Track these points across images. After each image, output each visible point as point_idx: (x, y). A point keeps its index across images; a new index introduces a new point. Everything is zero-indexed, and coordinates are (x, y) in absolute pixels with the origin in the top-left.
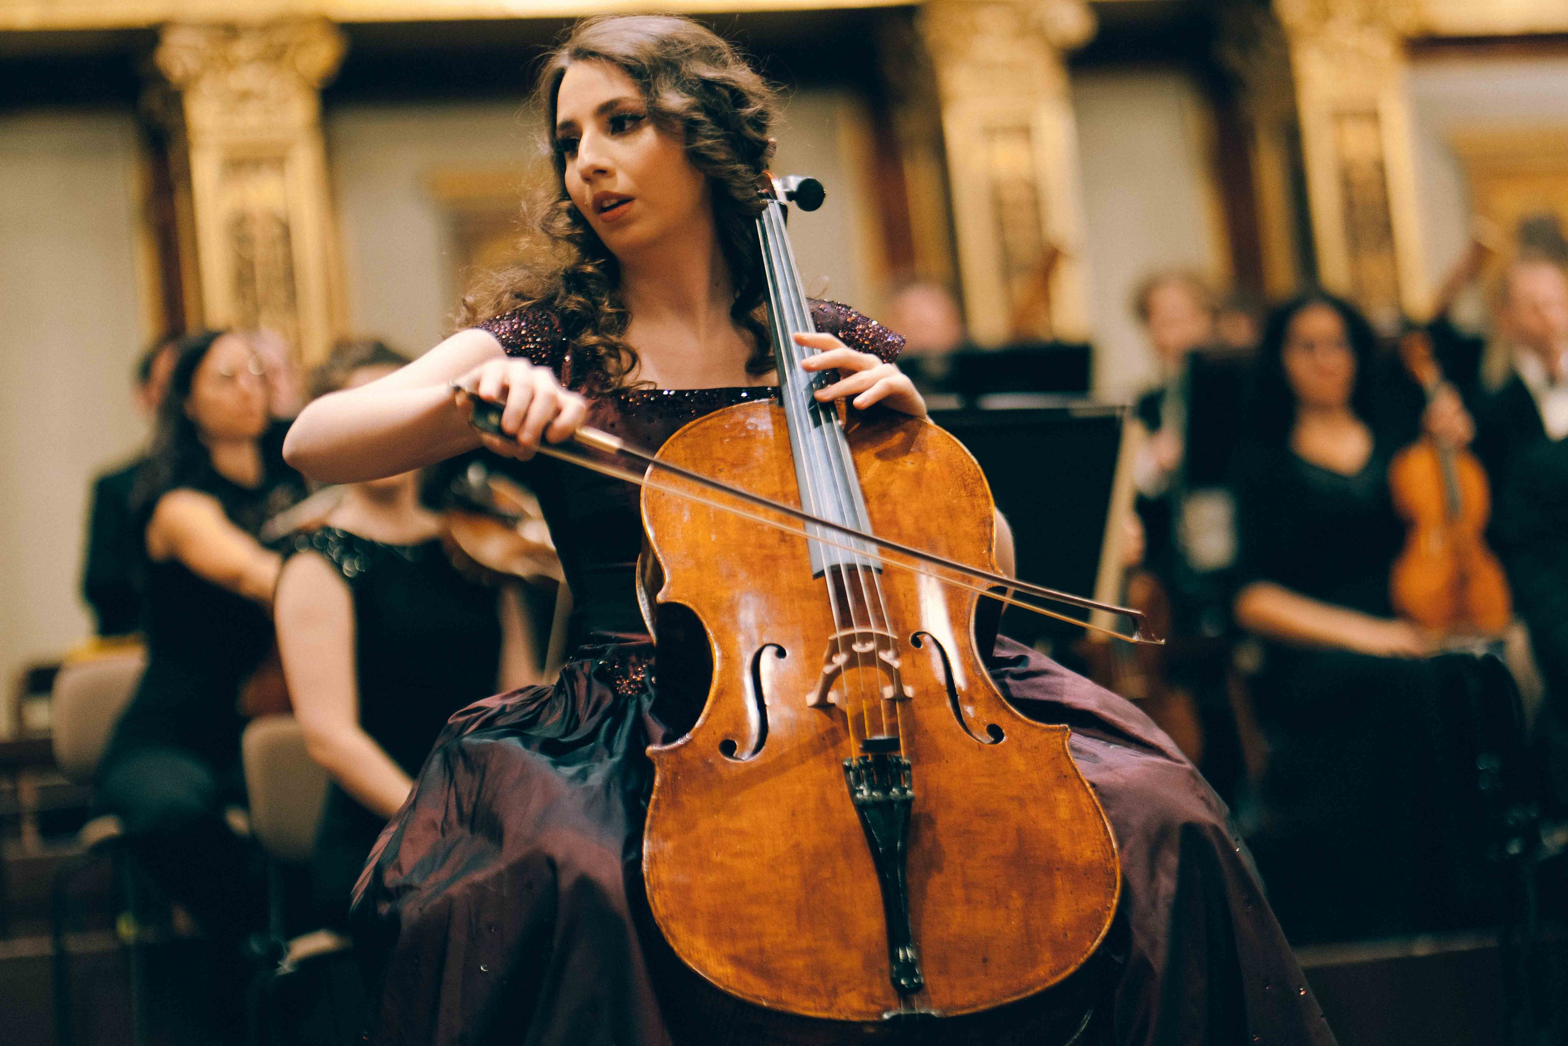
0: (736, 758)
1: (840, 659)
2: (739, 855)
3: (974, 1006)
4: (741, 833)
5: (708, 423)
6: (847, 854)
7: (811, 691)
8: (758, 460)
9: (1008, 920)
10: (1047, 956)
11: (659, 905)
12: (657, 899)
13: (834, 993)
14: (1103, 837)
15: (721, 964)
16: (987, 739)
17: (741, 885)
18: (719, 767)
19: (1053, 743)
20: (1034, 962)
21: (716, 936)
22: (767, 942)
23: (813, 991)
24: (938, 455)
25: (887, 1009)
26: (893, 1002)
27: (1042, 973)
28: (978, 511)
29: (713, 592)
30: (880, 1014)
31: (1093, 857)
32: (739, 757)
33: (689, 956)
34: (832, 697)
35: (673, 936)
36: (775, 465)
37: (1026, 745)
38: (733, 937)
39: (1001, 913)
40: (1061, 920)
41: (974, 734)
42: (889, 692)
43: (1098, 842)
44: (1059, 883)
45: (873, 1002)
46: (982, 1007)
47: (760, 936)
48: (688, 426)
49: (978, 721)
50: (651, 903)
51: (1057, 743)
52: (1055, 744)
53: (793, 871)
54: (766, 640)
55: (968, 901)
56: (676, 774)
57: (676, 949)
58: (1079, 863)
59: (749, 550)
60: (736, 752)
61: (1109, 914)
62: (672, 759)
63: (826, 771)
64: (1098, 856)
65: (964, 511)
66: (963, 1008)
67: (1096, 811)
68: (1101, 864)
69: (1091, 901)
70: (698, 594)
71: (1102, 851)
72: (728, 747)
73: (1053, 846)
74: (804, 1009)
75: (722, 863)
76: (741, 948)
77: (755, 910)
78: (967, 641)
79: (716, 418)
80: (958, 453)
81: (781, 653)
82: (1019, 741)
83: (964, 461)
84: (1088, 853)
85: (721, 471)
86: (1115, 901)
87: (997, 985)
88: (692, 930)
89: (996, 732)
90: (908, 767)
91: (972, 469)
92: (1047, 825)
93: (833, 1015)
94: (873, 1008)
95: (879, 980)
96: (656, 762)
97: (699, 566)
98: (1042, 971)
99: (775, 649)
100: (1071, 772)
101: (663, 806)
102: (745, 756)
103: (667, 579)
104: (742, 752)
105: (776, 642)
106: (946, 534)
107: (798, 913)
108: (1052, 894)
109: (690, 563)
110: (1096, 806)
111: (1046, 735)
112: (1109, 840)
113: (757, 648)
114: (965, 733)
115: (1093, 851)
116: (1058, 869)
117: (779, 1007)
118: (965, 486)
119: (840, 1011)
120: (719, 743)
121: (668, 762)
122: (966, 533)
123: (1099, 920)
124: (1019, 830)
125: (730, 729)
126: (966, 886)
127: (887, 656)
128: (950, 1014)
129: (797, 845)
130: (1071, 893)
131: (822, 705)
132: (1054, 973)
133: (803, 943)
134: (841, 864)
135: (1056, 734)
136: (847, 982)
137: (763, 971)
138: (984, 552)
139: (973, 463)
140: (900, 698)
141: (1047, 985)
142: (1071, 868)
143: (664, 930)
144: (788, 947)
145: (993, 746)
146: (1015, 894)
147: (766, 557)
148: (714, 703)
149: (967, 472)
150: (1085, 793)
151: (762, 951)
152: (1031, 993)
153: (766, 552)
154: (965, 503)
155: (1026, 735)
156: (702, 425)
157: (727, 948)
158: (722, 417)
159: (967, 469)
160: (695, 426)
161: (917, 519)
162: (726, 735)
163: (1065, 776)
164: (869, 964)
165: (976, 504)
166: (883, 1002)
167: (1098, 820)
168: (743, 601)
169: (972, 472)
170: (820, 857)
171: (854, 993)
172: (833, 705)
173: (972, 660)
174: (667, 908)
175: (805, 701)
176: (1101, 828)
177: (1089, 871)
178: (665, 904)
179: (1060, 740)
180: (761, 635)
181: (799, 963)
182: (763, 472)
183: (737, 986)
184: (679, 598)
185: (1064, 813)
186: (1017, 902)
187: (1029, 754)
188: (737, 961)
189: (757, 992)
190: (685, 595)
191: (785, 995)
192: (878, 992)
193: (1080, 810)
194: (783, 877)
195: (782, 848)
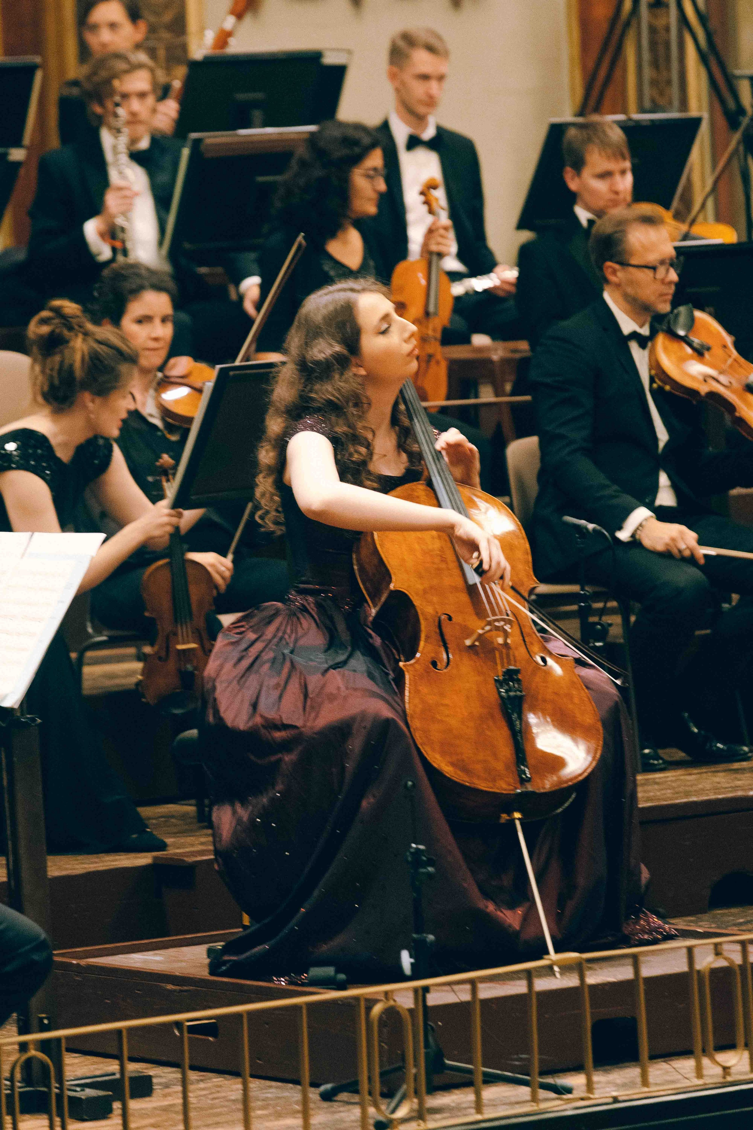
0: (438, 669)
1: (488, 628)
2: (448, 716)
4: (447, 705)
6: (492, 716)
7: (466, 639)
13: (494, 780)
14: (593, 712)
15: (448, 766)
16: (540, 664)
17: (452, 730)
18: (433, 672)
19: (568, 666)
21: (443, 753)
22: (465, 756)
23: (486, 779)
25: (517, 788)
26: (518, 785)
29: (415, 586)
30: (513, 791)
32: (440, 669)
33: (434, 761)
34: (477, 643)
35: (426, 752)
38: (451, 754)
41: (536, 662)
42: (500, 640)
43: (591, 714)
45: (512, 785)
47: (462, 754)
49: (537, 655)
53: (471, 724)
54: (442, 612)
56: (414, 675)
57: (428, 758)
60: (438, 667)
62: (411, 669)
64: (592, 721)
66: (546, 789)
68: (594, 725)
69: (592, 742)
70: (408, 586)
71: (594, 719)
72: (435, 664)
73: (575, 717)
74: (483, 786)
75: (442, 719)
76: (454, 759)
77: (458, 742)
81: (450, 619)
84: (588, 720)
88: (433, 750)
89: (544, 660)
92: (570, 706)
93: (497, 791)
94: (511, 788)
95: (511, 775)
97: (407, 572)
99: (447, 616)
101: (412, 691)
102: (442, 669)
103: (393, 578)
104: (440, 666)
105: (446, 612)
109: (403, 570)
111: (564, 662)
113: (439, 615)
114: (533, 661)
117: (473, 786)
119: (499, 789)
120: (430, 661)
123: (595, 752)
125: (433, 655)
127: (507, 627)
128: (544, 791)
129: (472, 712)
131: (472, 645)
133: (480, 757)
134: (491, 722)
135: (568, 662)
136: (500, 776)
137: (465, 770)
138: (527, 569)
139: (516, 521)
140: (506, 645)
144: (474, 759)
145: (544, 667)
148: (424, 639)
151: (463, 761)
154: (516, 543)
157: (449, 758)
162: (432, 658)
163: (575, 683)
164: (507, 767)
165: (521, 544)
166: (516, 785)
170: (482, 719)
171: (503, 781)
172: (478, 646)
175: (465, 643)
178: (420, 737)
179: (570, 665)
180: (439, 609)
181: (479, 767)
183: (455, 776)
184: (400, 588)
185: (576, 700)
188: (453, 764)
189: (463, 778)
190: (403, 587)
191: (476, 781)
192: (511, 780)
193: (583, 698)
194: (468, 727)
195: (466, 714)
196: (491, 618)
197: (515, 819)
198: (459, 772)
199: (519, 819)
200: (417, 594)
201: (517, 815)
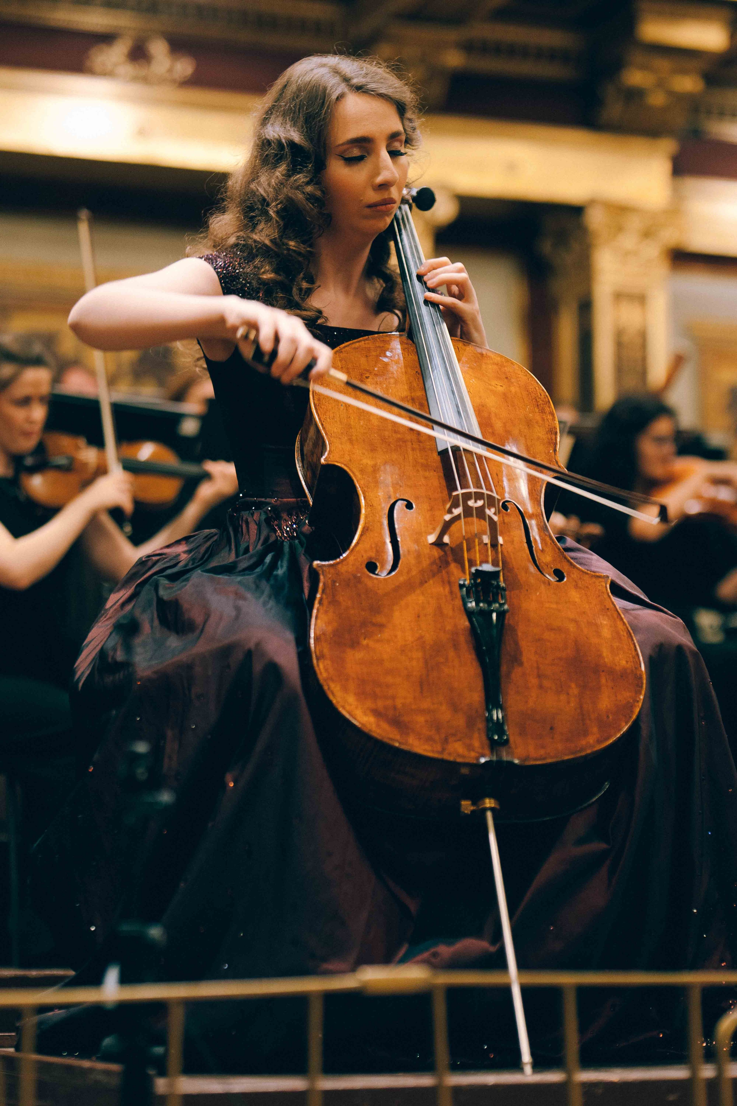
0: (377, 575)
1: (457, 511)
2: (379, 640)
3: (544, 759)
4: (381, 626)
5: (357, 345)
6: (456, 646)
7: (431, 533)
8: (393, 373)
9: (569, 702)
10: (595, 730)
11: (323, 671)
12: (321, 666)
14: (634, 653)
15: (365, 714)
16: (552, 578)
17: (381, 662)
18: (366, 580)
19: (599, 586)
20: (586, 733)
21: (362, 695)
22: (399, 703)
23: (429, 739)
24: (519, 383)
25: (483, 756)
26: (487, 751)
27: (591, 741)
28: (547, 423)
29: (361, 460)
30: (478, 759)
31: (628, 666)
32: (380, 574)
33: (344, 707)
34: (446, 539)
35: (333, 693)
36: (404, 378)
37: (580, 584)
38: (375, 697)
39: (563, 697)
40: (605, 706)
41: (545, 574)
42: (486, 539)
43: (631, 656)
44: (603, 681)
45: (473, 750)
46: (549, 761)
47: (394, 698)
48: (343, 345)
49: (547, 566)
50: (317, 669)
51: (602, 585)
52: (601, 587)
53: (418, 655)
54: (398, 496)
55: (541, 687)
56: (334, 582)
57: (334, 701)
58: (618, 668)
59: (387, 433)
60: (378, 570)
61: (639, 706)
62: (332, 571)
63: (442, 589)
64: (629, 665)
65: (537, 422)
66: (536, 759)
67: (629, 635)
68: (632, 671)
69: (625, 695)
70: (350, 460)
71: (633, 662)
72: (372, 567)
73: (600, 656)
74: (425, 750)
75: (367, 645)
76: (380, 704)
77: (390, 679)
78: (539, 511)
79: (363, 342)
80: (532, 382)
81: (409, 506)
82: (576, 582)
83: (537, 388)
84: (623, 663)
85: (367, 378)
86: (642, 697)
87: (560, 746)
88: (345, 689)
89: (559, 575)
90: (504, 589)
91: (542, 395)
92: (594, 640)
93: (446, 757)
94: (473, 754)
95: (476, 735)
96: (320, 572)
97: (351, 441)
98: (591, 739)
99: (405, 503)
100: (612, 606)
101: (325, 602)
102: (383, 574)
103: (328, 449)
104: (381, 571)
105: (405, 498)
106: (525, 436)
107: (421, 684)
108: (598, 688)
109: (345, 439)
110: (629, 631)
111: (594, 579)
112: (638, 655)
113: (392, 501)
114: (539, 573)
115: (627, 662)
116: (603, 671)
117: (406, 748)
118: (538, 405)
119: (450, 754)
120: (366, 563)
121: (329, 573)
122: (539, 438)
123: (631, 707)
124: (576, 642)
125: (373, 554)
126: (539, 676)
127: (490, 512)
128: (528, 763)
129: (421, 637)
130: (612, 688)
131: (439, 543)
132: (599, 742)
133: (426, 704)
134: (452, 654)
135: (601, 580)
136: (454, 735)
137: (396, 722)
138: (551, 451)
139: (543, 390)
140: (495, 544)
141: (595, 749)
142: (611, 671)
143: (326, 688)
144: (413, 707)
145: (557, 583)
146: (573, 685)
147: (399, 440)
148: (361, 535)
149: (539, 396)
150: (621, 622)
151: (395, 708)
152: (583, 754)
153: (399, 436)
154: (538, 417)
155: (580, 578)
156: (353, 346)
157: (369, 704)
158: (367, 342)
159: (539, 394)
160: (348, 345)
161: (505, 424)
162: (371, 558)
163: (608, 609)
164: (470, 723)
165: (545, 419)
166: (480, 751)
167: (630, 641)
168: (382, 468)
169: (543, 396)
170: (437, 648)
171: (460, 743)
172: (447, 544)
173: (543, 523)
174: (328, 673)
175: (426, 540)
176: (632, 646)
177: (624, 674)
178: (326, 670)
179: (604, 584)
180: (395, 492)
181: (421, 719)
182: (396, 382)
183: (378, 731)
184: (337, 462)
185: (607, 633)
186: (574, 690)
187: (583, 591)
188: (376, 713)
189: (391, 736)
190: (342, 460)
191: (411, 740)
192: (476, 744)
193: (618, 633)
194: (411, 659)
195: (410, 638)
196: (460, 491)
197: (485, 810)
198: (385, 726)
199: (492, 809)
200: (362, 471)
201: (489, 803)
